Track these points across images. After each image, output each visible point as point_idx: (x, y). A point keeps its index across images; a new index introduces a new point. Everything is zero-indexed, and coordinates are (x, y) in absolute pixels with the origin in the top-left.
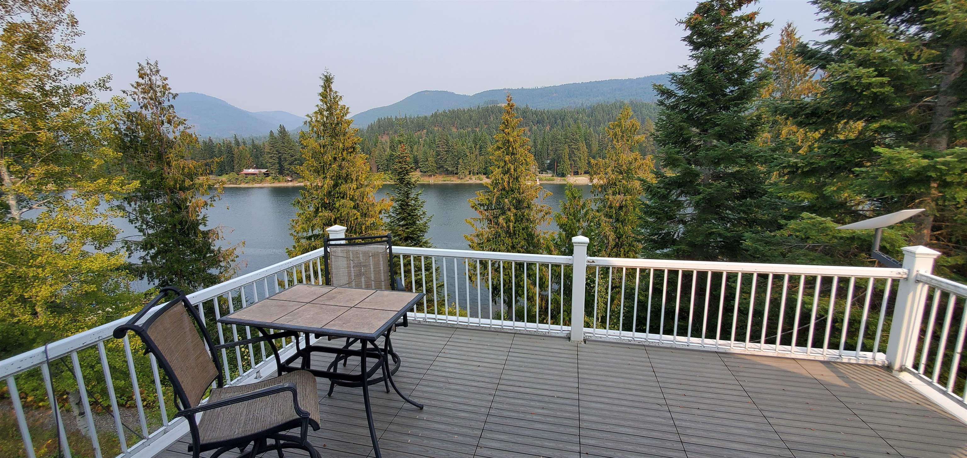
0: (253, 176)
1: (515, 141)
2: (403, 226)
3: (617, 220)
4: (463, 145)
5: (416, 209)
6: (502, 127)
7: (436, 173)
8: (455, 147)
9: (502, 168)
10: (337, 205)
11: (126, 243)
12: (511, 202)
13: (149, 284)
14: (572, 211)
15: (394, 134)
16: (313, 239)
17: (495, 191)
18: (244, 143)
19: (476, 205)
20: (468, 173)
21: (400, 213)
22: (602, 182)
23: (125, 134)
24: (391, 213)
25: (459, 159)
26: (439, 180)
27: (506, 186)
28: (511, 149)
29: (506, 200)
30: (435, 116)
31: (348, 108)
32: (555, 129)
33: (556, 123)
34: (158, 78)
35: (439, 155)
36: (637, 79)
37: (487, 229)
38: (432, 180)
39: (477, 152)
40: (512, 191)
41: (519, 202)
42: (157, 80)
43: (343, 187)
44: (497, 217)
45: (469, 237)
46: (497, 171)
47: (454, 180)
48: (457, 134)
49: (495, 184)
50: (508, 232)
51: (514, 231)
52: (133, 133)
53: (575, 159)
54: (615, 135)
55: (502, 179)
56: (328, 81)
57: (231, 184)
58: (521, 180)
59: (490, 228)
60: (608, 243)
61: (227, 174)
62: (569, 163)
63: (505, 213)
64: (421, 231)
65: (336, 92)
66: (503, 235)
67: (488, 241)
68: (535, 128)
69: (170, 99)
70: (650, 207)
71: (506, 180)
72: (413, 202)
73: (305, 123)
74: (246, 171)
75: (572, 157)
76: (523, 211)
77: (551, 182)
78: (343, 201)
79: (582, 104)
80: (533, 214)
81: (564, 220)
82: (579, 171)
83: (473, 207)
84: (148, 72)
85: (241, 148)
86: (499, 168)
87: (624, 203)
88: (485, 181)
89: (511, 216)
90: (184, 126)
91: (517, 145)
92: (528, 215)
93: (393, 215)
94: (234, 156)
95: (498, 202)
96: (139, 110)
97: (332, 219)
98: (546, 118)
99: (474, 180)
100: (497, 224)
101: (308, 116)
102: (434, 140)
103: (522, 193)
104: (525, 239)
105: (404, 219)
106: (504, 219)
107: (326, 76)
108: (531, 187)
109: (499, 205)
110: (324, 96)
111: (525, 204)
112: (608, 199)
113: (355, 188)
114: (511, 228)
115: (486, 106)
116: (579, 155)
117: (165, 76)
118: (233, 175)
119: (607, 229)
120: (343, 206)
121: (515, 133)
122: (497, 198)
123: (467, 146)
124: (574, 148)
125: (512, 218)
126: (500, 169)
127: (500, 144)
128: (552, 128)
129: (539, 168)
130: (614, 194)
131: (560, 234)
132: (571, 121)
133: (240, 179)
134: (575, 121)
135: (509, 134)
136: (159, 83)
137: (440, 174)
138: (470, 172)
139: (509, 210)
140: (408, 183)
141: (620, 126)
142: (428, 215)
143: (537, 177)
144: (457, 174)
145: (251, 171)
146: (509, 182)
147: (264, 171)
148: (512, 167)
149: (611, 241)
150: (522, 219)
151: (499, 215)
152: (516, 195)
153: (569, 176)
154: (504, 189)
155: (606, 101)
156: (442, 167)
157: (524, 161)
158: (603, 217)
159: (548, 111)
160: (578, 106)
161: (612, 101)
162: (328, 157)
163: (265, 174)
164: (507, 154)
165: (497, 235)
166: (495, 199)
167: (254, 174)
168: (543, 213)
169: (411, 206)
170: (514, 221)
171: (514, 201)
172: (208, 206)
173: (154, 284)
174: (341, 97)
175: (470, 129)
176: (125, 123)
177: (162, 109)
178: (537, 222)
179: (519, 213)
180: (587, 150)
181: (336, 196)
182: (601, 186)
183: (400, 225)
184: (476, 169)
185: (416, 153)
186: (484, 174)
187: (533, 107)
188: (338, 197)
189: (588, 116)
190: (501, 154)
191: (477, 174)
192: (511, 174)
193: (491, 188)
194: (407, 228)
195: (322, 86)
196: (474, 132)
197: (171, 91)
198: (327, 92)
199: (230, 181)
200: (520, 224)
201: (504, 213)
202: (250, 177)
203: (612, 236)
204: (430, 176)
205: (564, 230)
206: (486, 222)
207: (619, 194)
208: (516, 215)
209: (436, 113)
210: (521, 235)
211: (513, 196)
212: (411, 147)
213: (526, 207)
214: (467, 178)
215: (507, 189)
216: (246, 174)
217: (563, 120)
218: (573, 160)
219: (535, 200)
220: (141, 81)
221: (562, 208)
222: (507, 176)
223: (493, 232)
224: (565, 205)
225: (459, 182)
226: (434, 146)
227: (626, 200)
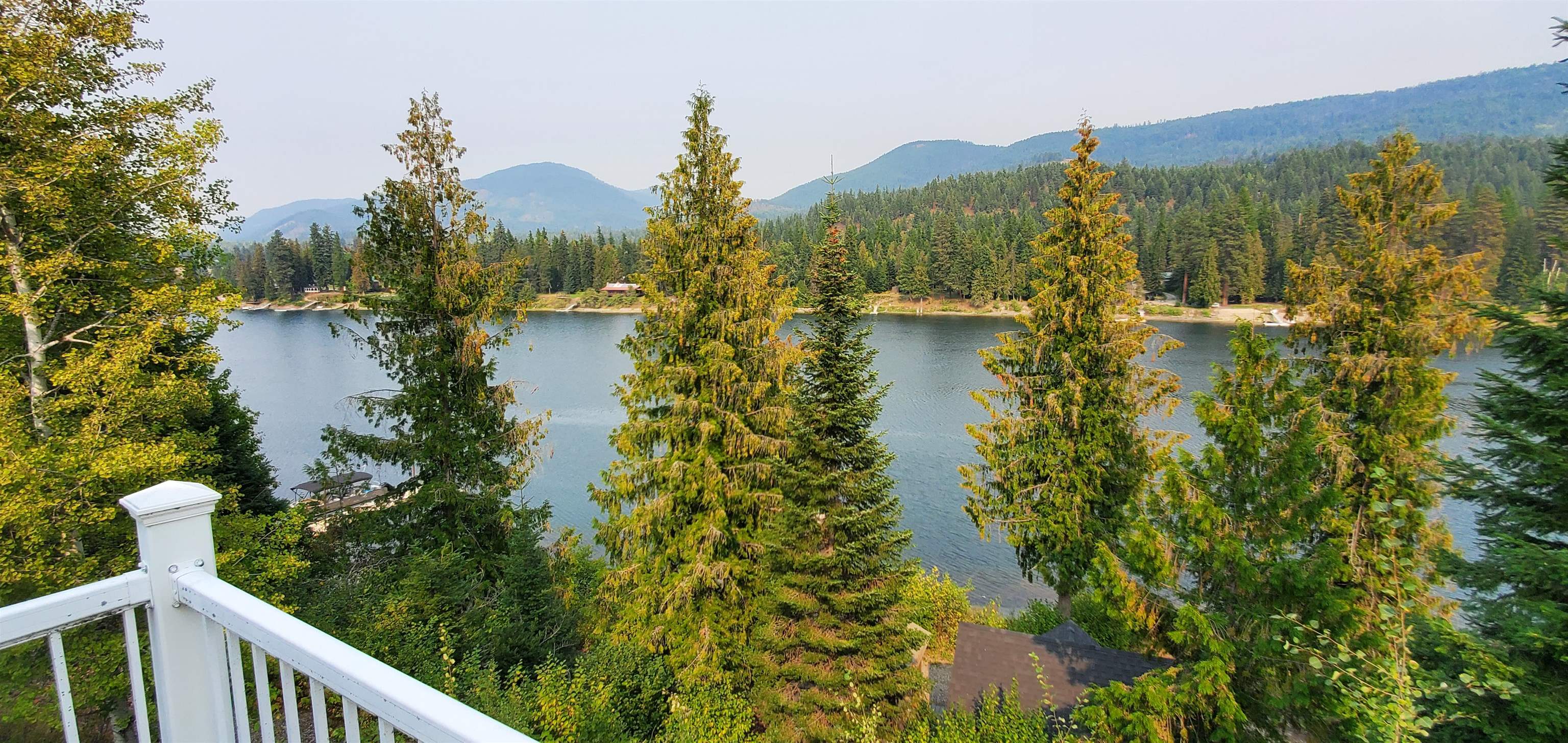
0: (619, 295)
1: (1094, 224)
2: (825, 402)
3: (1362, 417)
4: (984, 241)
5: (855, 367)
6: (1065, 192)
7: (928, 294)
8: (968, 246)
9: (1060, 283)
10: (702, 352)
11: (365, 403)
12: (1076, 360)
13: (403, 473)
14: (1246, 392)
15: (855, 221)
16: (659, 414)
17: (1041, 333)
18: (611, 240)
19: (995, 362)
20: (991, 296)
21: (820, 375)
22: (1320, 322)
23: (384, 218)
24: (801, 374)
25: (974, 268)
26: (933, 308)
27: (1067, 324)
28: (1083, 240)
29: (1066, 356)
30: (933, 187)
31: (737, 160)
32: (1188, 207)
33: (1189, 194)
34: (437, 121)
35: (936, 260)
36: (1400, 91)
37: (1019, 418)
38: (920, 309)
39: (1012, 256)
40: (1082, 334)
41: (1097, 360)
42: (434, 124)
43: (716, 316)
44: (1042, 392)
45: (977, 431)
46: (1046, 292)
47: (964, 310)
48: (974, 220)
49: (1042, 319)
50: (1066, 426)
51: (1082, 425)
52: (394, 215)
53: (1233, 269)
54: (1365, 205)
55: (1058, 307)
56: (702, 106)
57: (586, 307)
58: (1106, 311)
59: (1024, 414)
60: (1334, 471)
61: (582, 290)
62: (1219, 278)
63: (1060, 383)
64: (862, 416)
65: (716, 129)
66: (1055, 431)
67: (1017, 442)
68: (1140, 205)
69: (453, 157)
70: (1536, 400)
71: (1069, 310)
72: (851, 352)
73: (655, 189)
74: (610, 286)
75: (1225, 265)
76: (1105, 381)
77: (1173, 318)
78: (713, 343)
79: (1255, 153)
80: (1129, 391)
81: (1222, 412)
82: (1243, 295)
83: (989, 366)
84: (424, 112)
85: (605, 248)
86: (1051, 283)
87: (1386, 374)
88: (1025, 311)
89: (1074, 391)
90: (472, 203)
91: (1099, 232)
92: (1117, 390)
93: (805, 378)
94: (595, 261)
95: (1047, 359)
96: (408, 178)
97: (692, 380)
98: (1166, 184)
99: (1003, 310)
100: (1042, 406)
101: (662, 176)
102: (929, 233)
103: (1106, 342)
104: (1107, 445)
105: (828, 388)
106: (1058, 397)
107: (699, 99)
108: (1129, 328)
109: (1048, 365)
110: (692, 136)
111: (1112, 367)
112: (1338, 362)
113: (736, 319)
114: (1075, 419)
115: (1034, 164)
116: (1243, 260)
117: (447, 119)
118: (590, 292)
119: (1331, 437)
120: (712, 354)
121: (1096, 206)
122: (1044, 349)
123: (993, 243)
124: (1233, 247)
125: (1078, 396)
126: (1055, 287)
127: (1057, 231)
128: (1180, 202)
129: (1145, 288)
130: (1355, 349)
131: (1209, 451)
132: (1227, 190)
133: (600, 299)
134: (1237, 188)
135: (1081, 206)
136: (438, 131)
137: (937, 297)
138: (995, 293)
139: (1072, 377)
140: (840, 311)
141: (1380, 179)
142: (881, 381)
143: (1142, 307)
144: (968, 297)
145: (618, 286)
146: (1074, 316)
147: (635, 286)
148: (1084, 282)
149: (1344, 468)
150: (1103, 399)
151: (1048, 387)
152: (1091, 344)
153: (1217, 305)
154: (1061, 330)
155: (1316, 144)
156: (941, 283)
157: (1114, 268)
158: (1320, 408)
159: (1172, 171)
160: (1245, 156)
161: (1330, 143)
162: (691, 257)
163: (637, 291)
164: (1074, 253)
165: (1041, 433)
166: (1038, 351)
167: (621, 291)
168: (1155, 390)
169: (845, 359)
170: (1082, 403)
171: (1085, 359)
172: (501, 344)
173: (410, 474)
174: (725, 138)
175: (1000, 211)
176: (382, 198)
177: (441, 175)
178: (1138, 407)
179: (1096, 386)
180: (1264, 250)
181: (703, 334)
182: (1318, 330)
183: (818, 401)
184: (1008, 287)
185: (892, 257)
186: (1025, 298)
187: (1136, 164)
188: (705, 336)
189: (1269, 177)
190: (1059, 254)
191: (1011, 298)
192: (1080, 298)
193: (1032, 327)
194: (834, 409)
195: (690, 118)
196: (1007, 215)
197: (454, 144)
198: (700, 131)
199: (586, 302)
200: (1096, 410)
201: (1058, 384)
202: (615, 296)
203: (1346, 456)
204: (917, 300)
205: (1221, 439)
206: (1017, 401)
207: (1371, 351)
208: (1088, 389)
209: (934, 181)
210: (1097, 434)
211: (1082, 346)
212: (883, 246)
213: (1114, 373)
214: (989, 307)
215: (1069, 330)
216: (610, 291)
217: (1206, 187)
218: (1229, 272)
219: (1137, 358)
220: (413, 128)
221: (1216, 384)
222: (1071, 301)
223: (1032, 424)
224: (1225, 375)
225: (972, 312)
226: (927, 243)
227: (1393, 368)
